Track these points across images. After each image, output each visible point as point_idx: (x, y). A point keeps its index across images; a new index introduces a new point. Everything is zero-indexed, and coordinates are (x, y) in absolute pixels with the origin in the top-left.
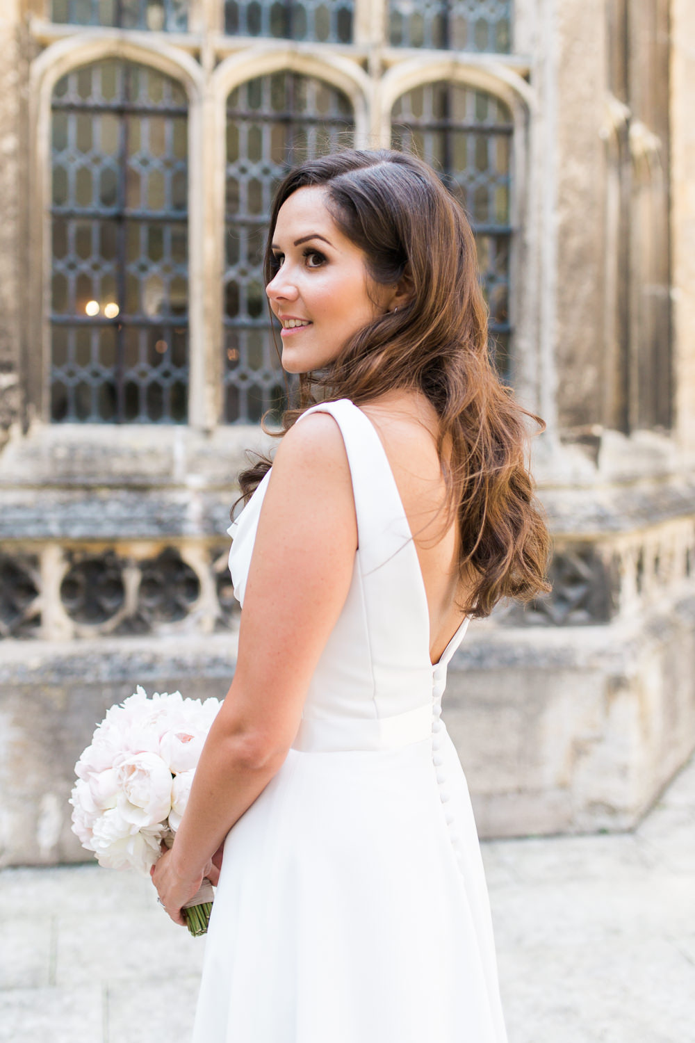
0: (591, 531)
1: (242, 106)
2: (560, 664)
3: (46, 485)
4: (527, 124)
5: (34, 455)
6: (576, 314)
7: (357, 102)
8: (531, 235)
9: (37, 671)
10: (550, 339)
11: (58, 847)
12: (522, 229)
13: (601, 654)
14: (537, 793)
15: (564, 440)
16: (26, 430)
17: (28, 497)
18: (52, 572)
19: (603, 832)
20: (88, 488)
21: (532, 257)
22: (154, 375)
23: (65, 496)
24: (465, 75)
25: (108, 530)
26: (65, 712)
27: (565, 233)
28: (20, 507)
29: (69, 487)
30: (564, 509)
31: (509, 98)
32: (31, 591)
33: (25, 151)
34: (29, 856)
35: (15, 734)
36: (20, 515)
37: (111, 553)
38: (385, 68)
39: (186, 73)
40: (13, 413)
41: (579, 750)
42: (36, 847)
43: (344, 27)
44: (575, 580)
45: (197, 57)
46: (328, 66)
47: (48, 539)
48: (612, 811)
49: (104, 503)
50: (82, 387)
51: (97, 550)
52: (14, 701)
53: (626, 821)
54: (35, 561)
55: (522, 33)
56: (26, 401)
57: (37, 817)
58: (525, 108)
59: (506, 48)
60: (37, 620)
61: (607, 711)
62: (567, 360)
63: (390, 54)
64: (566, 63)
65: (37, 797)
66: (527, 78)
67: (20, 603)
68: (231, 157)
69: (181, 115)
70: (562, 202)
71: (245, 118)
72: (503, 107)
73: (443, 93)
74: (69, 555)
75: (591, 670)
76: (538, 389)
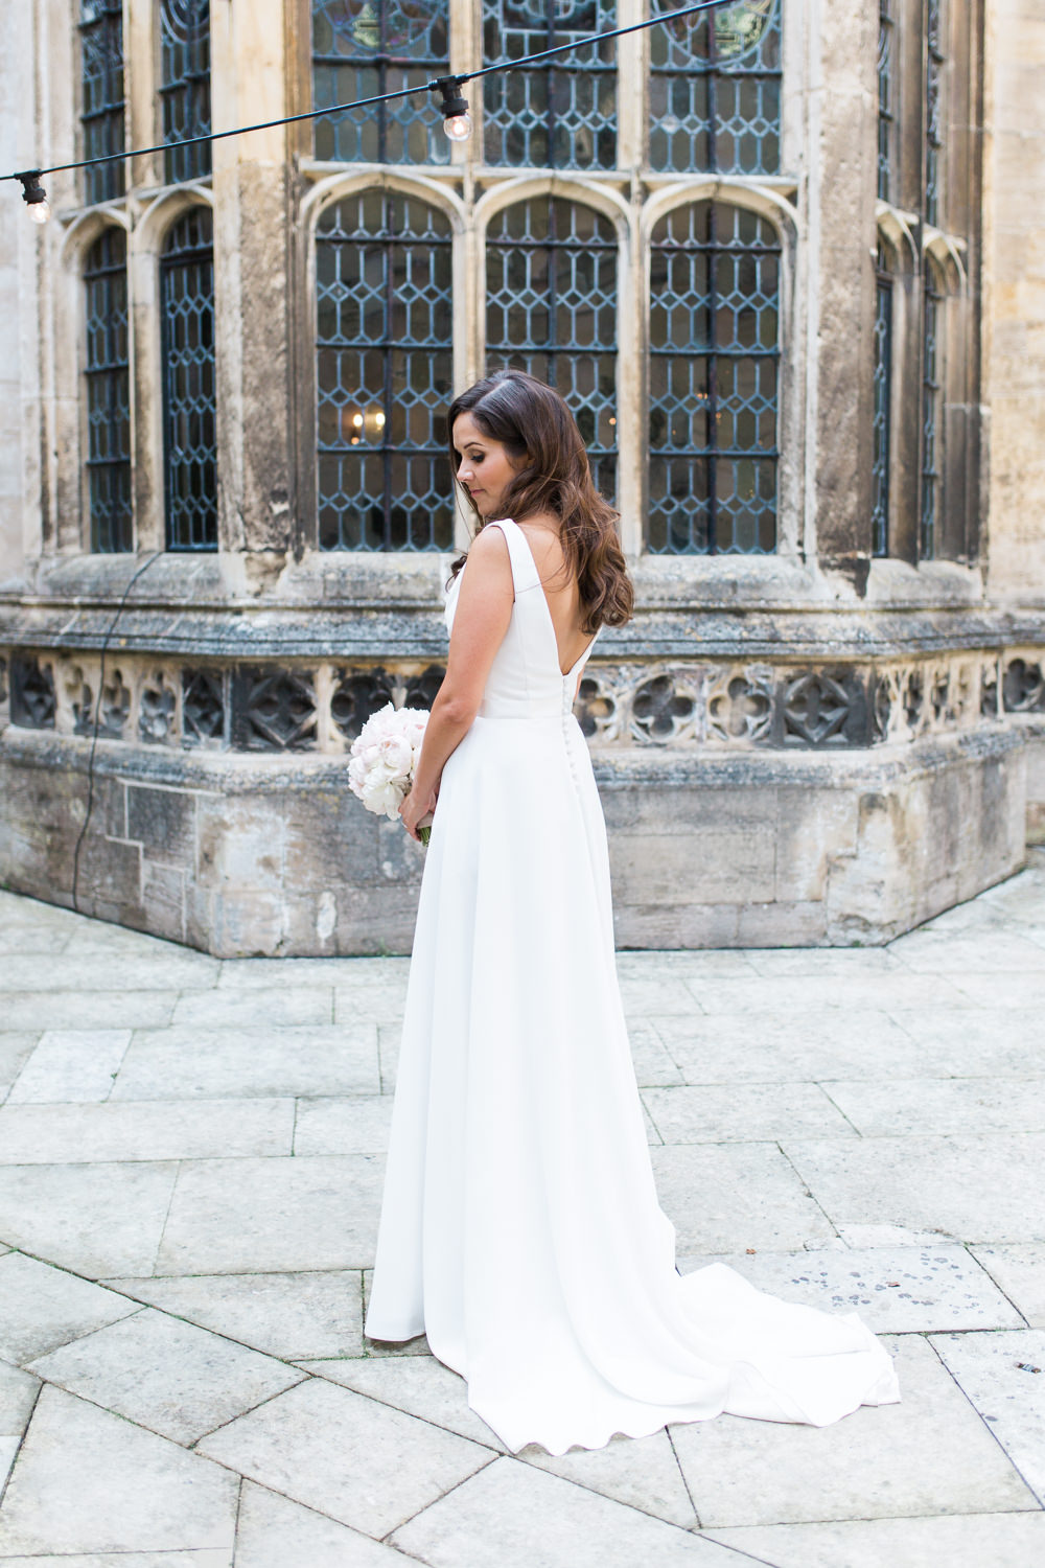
0: (849, 653)
1: (505, 237)
2: (813, 785)
3: (316, 608)
4: (793, 246)
5: (307, 579)
6: (838, 438)
7: (619, 227)
8: (796, 359)
9: (313, 779)
10: (812, 465)
11: (335, 940)
12: (788, 351)
13: (855, 774)
14: (790, 905)
15: (824, 565)
16: (298, 557)
17: (303, 618)
18: (325, 688)
19: (856, 944)
20: (358, 610)
21: (797, 379)
22: (419, 501)
23: (336, 618)
24: (726, 196)
25: (377, 649)
26: (339, 817)
27: (827, 356)
28: (294, 627)
29: (341, 610)
30: (823, 634)
31: (774, 217)
32: (308, 706)
33: (293, 287)
34: (309, 947)
35: (294, 836)
36: (294, 635)
37: (381, 671)
38: (646, 191)
39: (450, 205)
40: (287, 539)
41: (832, 866)
42: (316, 940)
43: (606, 148)
44: (833, 703)
45: (459, 188)
46: (587, 190)
47: (322, 657)
48: (866, 926)
49: (373, 624)
50: (352, 513)
51: (367, 669)
52: (292, 805)
53: (878, 937)
54: (310, 679)
55: (789, 149)
56: (298, 529)
57: (315, 912)
58: (792, 228)
59: (772, 164)
60: (312, 733)
61: (860, 830)
62: (829, 485)
63: (651, 177)
64: (830, 182)
65: (315, 896)
66: (792, 197)
67: (297, 719)
68: (493, 283)
69: (445, 249)
70: (825, 325)
71: (506, 246)
72: (768, 224)
73: (708, 212)
74: (340, 673)
75: (845, 789)
76: (802, 513)
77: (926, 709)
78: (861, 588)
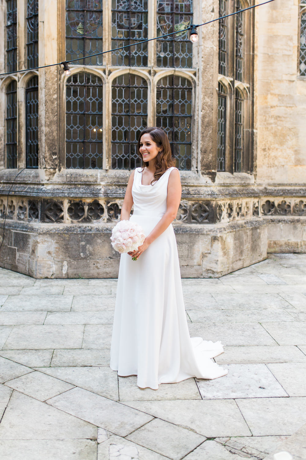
0: (209, 198)
1: (117, 84)
2: (199, 233)
3: (64, 184)
4: (195, 87)
5: (62, 176)
6: (207, 139)
7: (148, 82)
8: (196, 117)
9: (62, 230)
10: (200, 146)
11: (67, 274)
12: (194, 115)
13: (210, 231)
14: (192, 266)
15: (203, 174)
16: (60, 170)
17: (60, 187)
18: (66, 205)
19: (210, 277)
20: (75, 185)
21: (196, 123)
22: (93, 155)
23: (69, 187)
24: (177, 74)
25: (80, 195)
26: (69, 240)
27: (204, 117)
28: (58, 189)
29: (71, 185)
30: (202, 192)
31: (190, 79)
32: (61, 211)
33: (60, 98)
34: (60, 276)
35: (56, 245)
36: (58, 191)
37: (81, 201)
38: (155, 73)
39: (102, 76)
40: (56, 165)
41: (204, 256)
42: (62, 274)
43: (144, 62)
44: (205, 211)
45: (104, 72)
46: (139, 72)
47: (65, 197)
48: (213, 272)
49: (79, 188)
50: (74, 159)
51: (77, 200)
52: (56, 237)
53: (217, 276)
54: (62, 203)
55: (194, 61)
56: (60, 163)
57: (62, 266)
58: (195, 82)
59: (190, 65)
60: (62, 218)
61: (212, 246)
62: (204, 152)
63: (156, 69)
64: (204, 70)
65: (62, 262)
66: (195, 74)
67: (58, 214)
68: (114, 97)
69: (101, 87)
70: (203, 109)
71: (118, 87)
72: (189, 81)
73: (172, 79)
74: (70, 202)
75: (207, 235)
76: (197, 159)
77: (234, 213)
78: (213, 180)
